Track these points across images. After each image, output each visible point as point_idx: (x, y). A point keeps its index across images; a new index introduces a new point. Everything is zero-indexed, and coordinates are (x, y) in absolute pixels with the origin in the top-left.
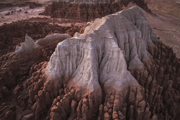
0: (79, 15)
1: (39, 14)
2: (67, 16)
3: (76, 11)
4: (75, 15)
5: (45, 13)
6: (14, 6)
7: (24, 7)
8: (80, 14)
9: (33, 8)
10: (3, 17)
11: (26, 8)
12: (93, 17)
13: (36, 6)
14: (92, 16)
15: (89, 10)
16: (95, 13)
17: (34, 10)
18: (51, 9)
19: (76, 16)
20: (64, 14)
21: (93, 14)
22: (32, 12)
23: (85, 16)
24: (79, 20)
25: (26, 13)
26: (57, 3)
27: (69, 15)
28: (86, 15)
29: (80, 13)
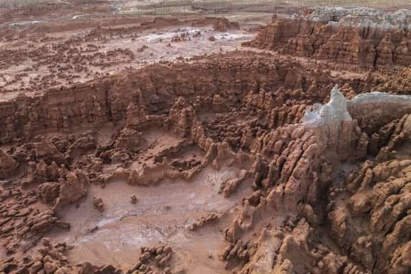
0: (355, 54)
1: (243, 44)
2: (322, 53)
3: (345, 43)
4: (343, 52)
5: (256, 44)
6: (181, 24)
7: (202, 26)
8: (357, 51)
9: (223, 31)
10: (169, 45)
11: (207, 28)
12: (390, 60)
13: (227, 25)
14: (387, 58)
15: (384, 44)
16: (399, 52)
17: (226, 35)
18: (273, 36)
19: (344, 55)
20: (312, 48)
21: (393, 53)
22: (223, 38)
23: (370, 57)
24: (354, 66)
25: (212, 39)
26: (290, 23)
27: (327, 51)
28: (372, 54)
29: (359, 49)
